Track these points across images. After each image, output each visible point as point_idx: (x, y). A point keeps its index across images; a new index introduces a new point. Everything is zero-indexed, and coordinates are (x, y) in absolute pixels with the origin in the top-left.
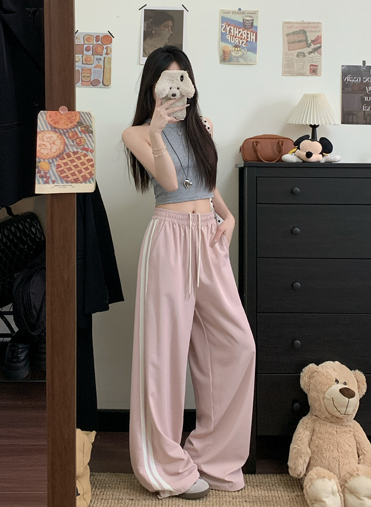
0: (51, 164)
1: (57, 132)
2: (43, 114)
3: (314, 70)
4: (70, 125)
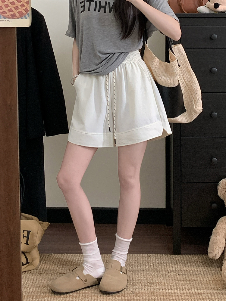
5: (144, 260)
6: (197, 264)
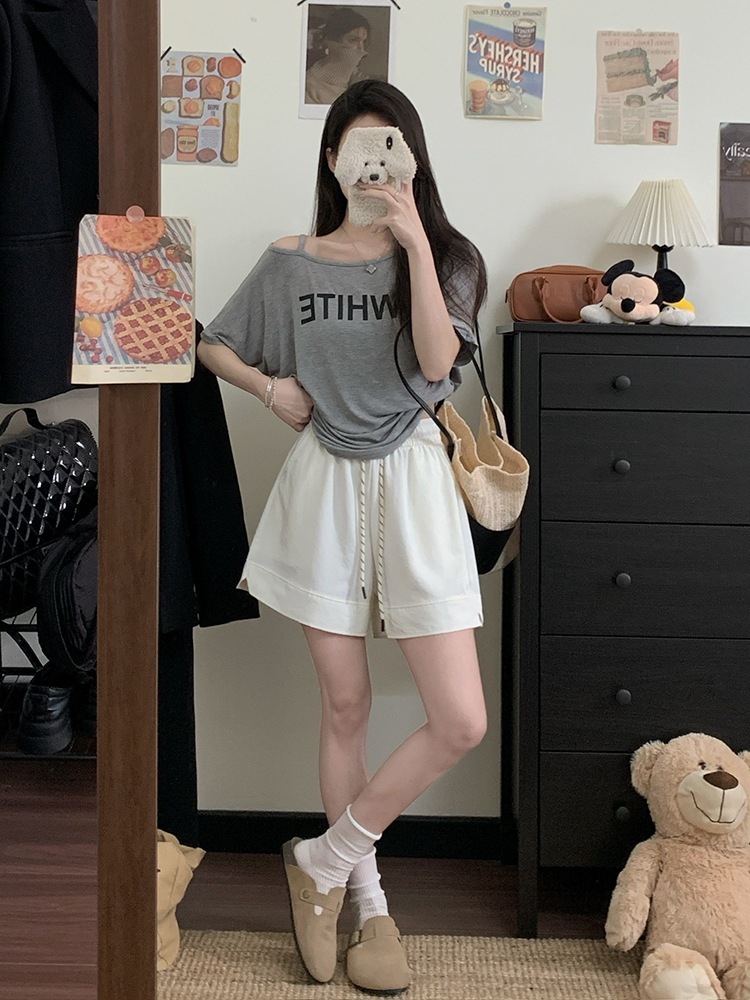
0: (104, 322)
1: (116, 257)
2: (91, 220)
4: (145, 245)
5: (444, 951)
6: (577, 964)
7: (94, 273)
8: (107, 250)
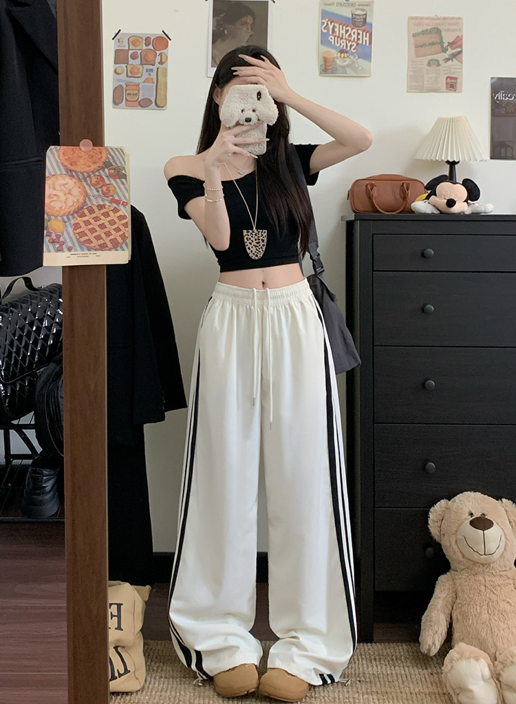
0: (65, 222)
1: (73, 176)
2: (54, 150)
3: (452, 85)
4: (94, 167)
7: (57, 187)
8: (67, 171)
